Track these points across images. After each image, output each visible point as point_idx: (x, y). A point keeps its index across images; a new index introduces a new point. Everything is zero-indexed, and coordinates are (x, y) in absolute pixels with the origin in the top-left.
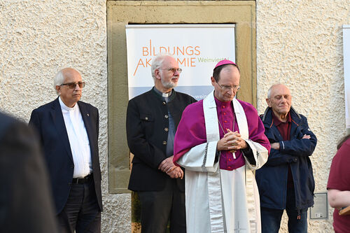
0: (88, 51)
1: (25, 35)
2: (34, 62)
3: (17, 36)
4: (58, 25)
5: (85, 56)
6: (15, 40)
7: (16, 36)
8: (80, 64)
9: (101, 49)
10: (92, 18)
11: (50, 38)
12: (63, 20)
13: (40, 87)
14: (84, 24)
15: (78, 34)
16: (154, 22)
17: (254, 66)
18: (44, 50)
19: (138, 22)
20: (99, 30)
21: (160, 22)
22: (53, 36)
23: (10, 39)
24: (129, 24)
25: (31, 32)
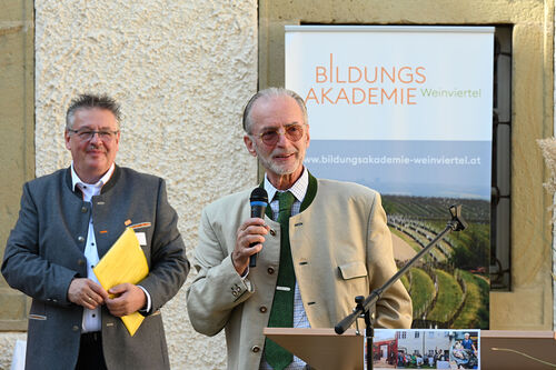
0: (219, 71)
1: (104, 42)
2: (120, 91)
3: (90, 45)
4: (165, 25)
5: (215, 82)
6: (86, 52)
7: (88, 43)
8: (205, 97)
9: (245, 70)
10: (229, 13)
11: (149, 48)
12: (175, 16)
13: (130, 136)
14: (213, 24)
15: (203, 43)
16: (349, 21)
17: (548, 105)
18: (138, 69)
19: (318, 21)
20: (242, 36)
21: (360, 20)
22: (155, 45)
23: (77, 49)
24: (303, 23)
25: (115, 38)
